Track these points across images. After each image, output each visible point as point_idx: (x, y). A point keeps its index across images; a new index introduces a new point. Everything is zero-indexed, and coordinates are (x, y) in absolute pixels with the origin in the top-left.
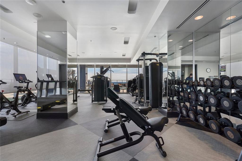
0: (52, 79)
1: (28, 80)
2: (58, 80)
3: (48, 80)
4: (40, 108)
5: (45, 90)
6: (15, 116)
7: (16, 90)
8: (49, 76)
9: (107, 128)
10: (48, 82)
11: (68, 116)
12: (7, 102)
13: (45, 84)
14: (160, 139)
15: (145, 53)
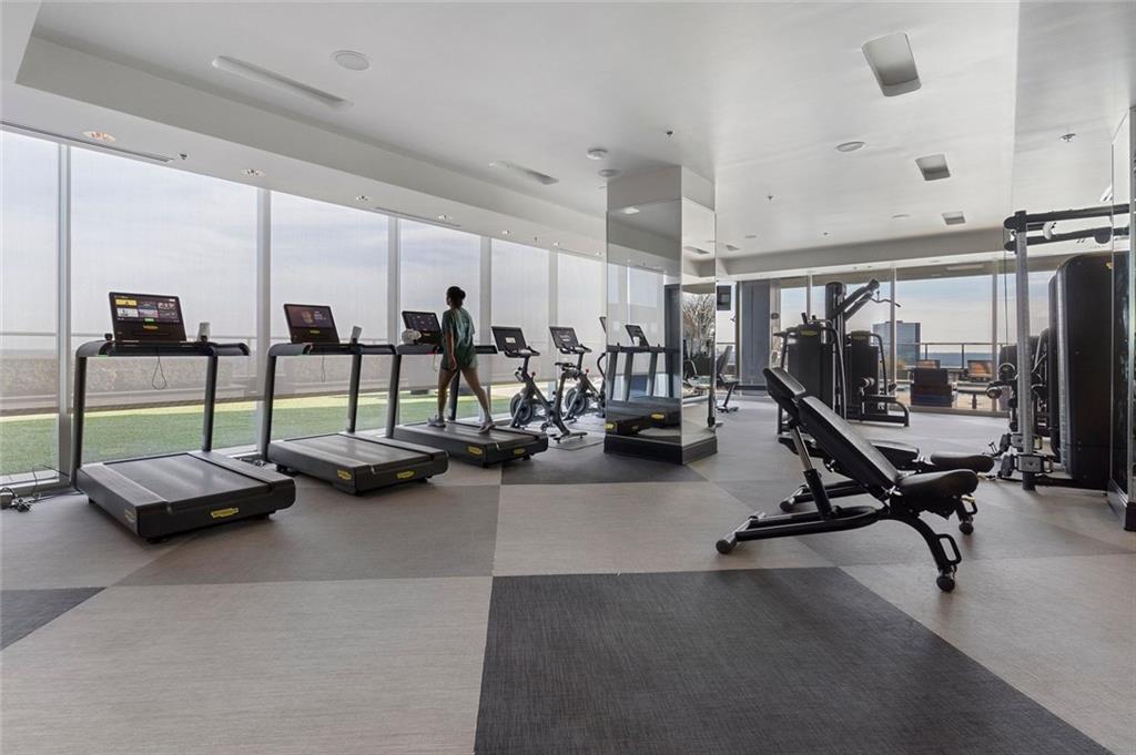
0: (643, 341)
1: (582, 346)
2: (663, 345)
3: (630, 345)
4: (611, 426)
5: (622, 377)
6: (558, 439)
7: (559, 371)
8: (634, 331)
9: (792, 501)
10: (631, 352)
11: (684, 458)
12: (540, 403)
13: (622, 357)
14: (945, 543)
15: (1028, 213)
